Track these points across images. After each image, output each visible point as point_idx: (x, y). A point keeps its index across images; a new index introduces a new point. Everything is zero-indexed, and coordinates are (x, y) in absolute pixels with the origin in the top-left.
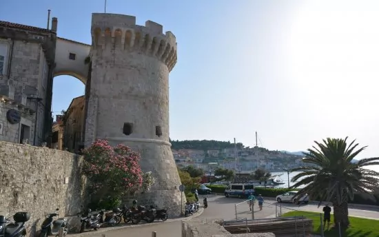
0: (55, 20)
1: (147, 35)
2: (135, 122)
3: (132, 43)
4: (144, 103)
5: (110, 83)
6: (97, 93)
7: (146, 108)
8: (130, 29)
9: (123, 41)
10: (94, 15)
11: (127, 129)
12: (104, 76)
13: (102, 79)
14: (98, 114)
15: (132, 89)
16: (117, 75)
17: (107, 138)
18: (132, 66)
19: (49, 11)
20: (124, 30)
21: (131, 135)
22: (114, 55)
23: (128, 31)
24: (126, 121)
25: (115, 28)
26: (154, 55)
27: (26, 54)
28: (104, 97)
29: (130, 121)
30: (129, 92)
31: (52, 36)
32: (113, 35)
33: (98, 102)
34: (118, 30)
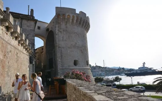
0: (32, 10)
1: (81, 18)
2: (79, 59)
3: (75, 21)
4: (81, 50)
5: (66, 40)
6: (60, 46)
7: (82, 52)
8: (74, 15)
9: (71, 21)
10: (57, 8)
11: (75, 63)
12: (63, 37)
13: (62, 39)
14: (62, 56)
15: (76, 43)
16: (69, 37)
17: (67, 68)
18: (75, 33)
19: (29, 6)
20: (71, 15)
21: (77, 66)
22: (67, 27)
23: (73, 16)
24: (75, 59)
25: (67, 14)
26: (83, 27)
27: (28, 26)
28: (63, 48)
29: (77, 59)
30: (75, 45)
31: (32, 18)
32: (66, 18)
33: (61, 50)
34: (68, 15)
